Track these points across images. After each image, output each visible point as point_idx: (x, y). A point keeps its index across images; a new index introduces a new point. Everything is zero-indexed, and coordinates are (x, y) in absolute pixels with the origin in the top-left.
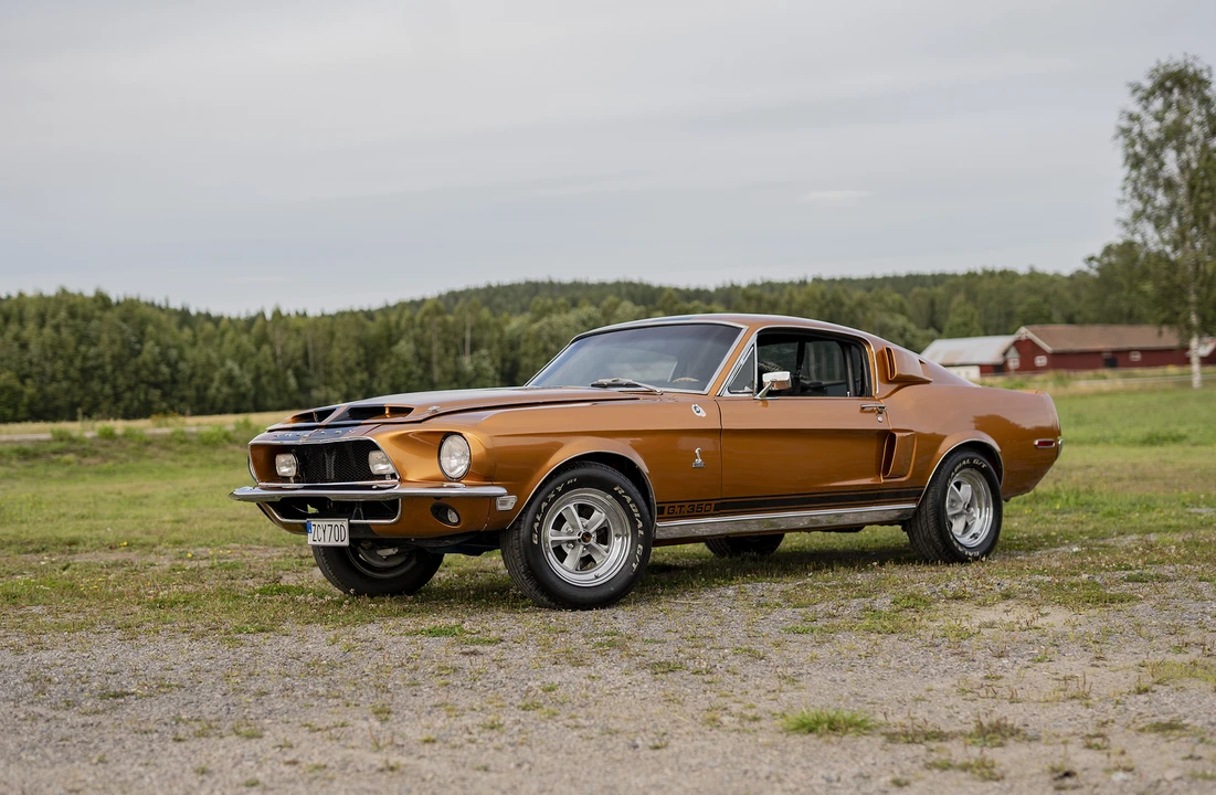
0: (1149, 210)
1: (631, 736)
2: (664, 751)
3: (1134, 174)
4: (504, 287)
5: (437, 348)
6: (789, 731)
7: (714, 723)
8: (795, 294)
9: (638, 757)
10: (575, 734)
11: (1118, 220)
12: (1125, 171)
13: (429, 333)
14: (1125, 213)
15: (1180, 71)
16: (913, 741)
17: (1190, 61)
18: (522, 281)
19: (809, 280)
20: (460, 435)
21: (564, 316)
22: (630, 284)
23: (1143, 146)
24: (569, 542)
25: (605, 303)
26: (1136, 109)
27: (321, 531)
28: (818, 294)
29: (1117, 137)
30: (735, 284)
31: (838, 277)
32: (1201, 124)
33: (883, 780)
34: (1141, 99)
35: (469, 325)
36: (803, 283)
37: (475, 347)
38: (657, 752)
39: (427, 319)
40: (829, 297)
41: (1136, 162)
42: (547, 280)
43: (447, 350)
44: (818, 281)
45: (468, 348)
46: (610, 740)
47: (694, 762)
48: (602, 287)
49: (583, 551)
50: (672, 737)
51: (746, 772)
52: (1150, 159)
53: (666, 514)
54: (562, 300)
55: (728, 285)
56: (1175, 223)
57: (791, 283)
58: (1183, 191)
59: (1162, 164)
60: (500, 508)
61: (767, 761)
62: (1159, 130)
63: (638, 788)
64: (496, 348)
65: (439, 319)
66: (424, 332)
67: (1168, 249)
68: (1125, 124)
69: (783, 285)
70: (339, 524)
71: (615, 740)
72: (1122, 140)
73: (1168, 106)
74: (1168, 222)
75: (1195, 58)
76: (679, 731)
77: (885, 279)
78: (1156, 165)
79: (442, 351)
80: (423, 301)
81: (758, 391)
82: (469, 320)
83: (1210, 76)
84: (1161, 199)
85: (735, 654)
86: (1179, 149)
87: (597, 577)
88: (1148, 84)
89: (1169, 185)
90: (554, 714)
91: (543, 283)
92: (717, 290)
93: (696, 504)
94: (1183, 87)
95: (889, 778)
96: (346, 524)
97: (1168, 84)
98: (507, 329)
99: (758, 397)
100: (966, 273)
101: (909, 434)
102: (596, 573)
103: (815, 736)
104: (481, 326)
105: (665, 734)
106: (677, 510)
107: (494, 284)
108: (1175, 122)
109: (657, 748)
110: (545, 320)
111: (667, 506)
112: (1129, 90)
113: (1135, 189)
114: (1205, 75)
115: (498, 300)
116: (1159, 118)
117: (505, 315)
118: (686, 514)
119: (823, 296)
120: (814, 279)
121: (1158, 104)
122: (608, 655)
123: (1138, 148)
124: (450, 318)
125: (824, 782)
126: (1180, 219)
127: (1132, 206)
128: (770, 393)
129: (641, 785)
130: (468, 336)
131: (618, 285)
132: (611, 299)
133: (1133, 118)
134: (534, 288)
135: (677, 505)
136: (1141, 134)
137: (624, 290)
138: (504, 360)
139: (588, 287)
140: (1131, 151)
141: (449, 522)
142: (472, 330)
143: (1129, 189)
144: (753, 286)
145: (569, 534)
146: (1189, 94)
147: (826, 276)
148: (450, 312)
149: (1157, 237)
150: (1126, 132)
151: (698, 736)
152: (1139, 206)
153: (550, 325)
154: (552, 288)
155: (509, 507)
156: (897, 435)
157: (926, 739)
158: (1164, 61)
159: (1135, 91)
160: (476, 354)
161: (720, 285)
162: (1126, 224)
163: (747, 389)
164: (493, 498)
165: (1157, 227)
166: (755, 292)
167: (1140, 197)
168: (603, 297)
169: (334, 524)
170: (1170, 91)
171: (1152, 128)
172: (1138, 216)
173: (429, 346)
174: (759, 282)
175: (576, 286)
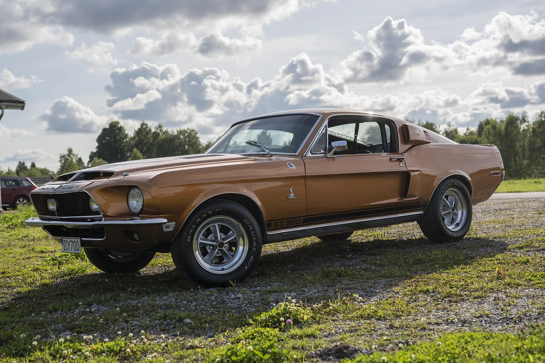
20: (138, 187)
24: (211, 245)
27: (67, 244)
49: (218, 253)
53: (272, 227)
60: (165, 230)
70: (76, 240)
81: (329, 152)
87: (223, 270)
93: (291, 220)
96: (79, 241)
99: (328, 156)
101: (418, 173)
102: (222, 267)
106: (280, 224)
111: (273, 222)
118: (285, 226)
128: (335, 153)
135: (279, 221)
141: (134, 239)
145: (211, 241)
155: (171, 229)
156: (412, 174)
163: (322, 151)
164: (161, 224)
169: (73, 240)
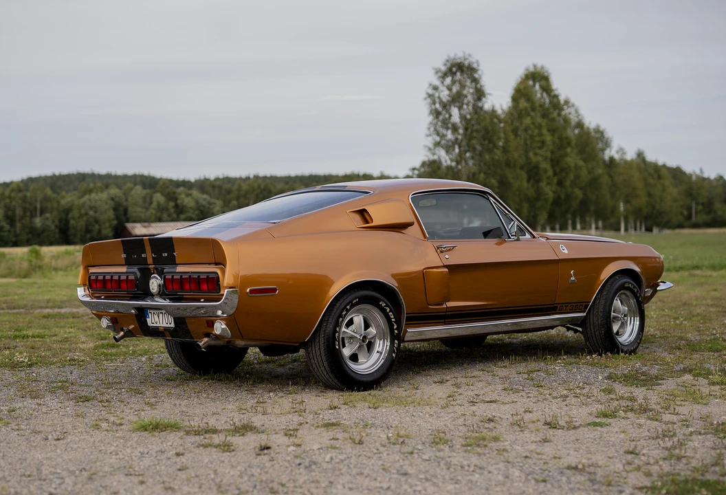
0: (443, 142)
1: (47, 434)
2: (61, 441)
3: (435, 121)
4: (64, 176)
5: (19, 212)
6: (134, 431)
7: (97, 427)
8: (242, 184)
9: (46, 444)
10: (16, 433)
11: (426, 146)
12: (431, 118)
13: (14, 203)
14: (429, 142)
15: (461, 63)
16: (198, 434)
17: (467, 57)
18: (75, 172)
19: (252, 176)
21: (100, 194)
22: (142, 176)
23: (440, 104)
25: (125, 188)
26: (437, 83)
28: (256, 185)
29: (425, 99)
30: (207, 178)
31: (268, 175)
32: (472, 94)
33: (171, 453)
34: (440, 77)
35: (39, 199)
36: (248, 178)
37: (42, 212)
38: (58, 442)
39: (13, 194)
40: (262, 187)
41: (437, 114)
42: (90, 172)
43: (25, 213)
44: (256, 177)
45: (38, 213)
46: (34, 436)
47: (75, 446)
48: (125, 178)
50: (70, 434)
51: (100, 451)
52: (444, 112)
54: (99, 184)
55: (202, 178)
56: (457, 150)
57: (241, 178)
58: (461, 131)
59: (450, 116)
61: (115, 445)
62: (449, 96)
63: (38, 460)
64: (55, 213)
65: (20, 195)
66: (11, 202)
67: (454, 164)
68: (431, 91)
69: (235, 179)
71: (36, 436)
72: (429, 100)
73: (453, 82)
74: (454, 150)
75: (470, 55)
76: (75, 431)
77: (297, 177)
78: (447, 116)
79: (22, 213)
80: (12, 183)
82: (40, 196)
83: (478, 66)
84: (449, 135)
85: (127, 391)
86: (460, 108)
88: (443, 69)
89: (455, 129)
90: (8, 423)
91: (88, 174)
92: (196, 181)
94: (462, 72)
95: (174, 452)
97: (454, 69)
98: (63, 202)
100: (344, 174)
103: (147, 432)
104: (47, 199)
105: (66, 433)
107: (57, 174)
108: (458, 92)
109: (58, 439)
110: (87, 197)
112: (433, 71)
113: (435, 130)
114: (475, 66)
115: (60, 183)
116: (449, 89)
117: (64, 193)
119: (259, 187)
120: (254, 176)
121: (448, 80)
122: (55, 393)
123: (438, 106)
124: (28, 194)
125: (139, 454)
126: (460, 147)
127: (434, 139)
129: (40, 458)
130: (38, 206)
131: (135, 176)
132: (129, 185)
133: (436, 88)
134: (82, 177)
136: (439, 98)
137: (138, 179)
138: (60, 221)
139: (116, 177)
140: (433, 107)
142: (41, 202)
143: (432, 129)
144: (217, 179)
146: (465, 76)
147: (262, 174)
148: (27, 190)
149: (447, 158)
150: (430, 96)
151: (85, 434)
152: (438, 139)
153: (90, 200)
154: (94, 177)
157: (206, 433)
158: (452, 56)
159: (437, 73)
160: (43, 216)
161: (198, 178)
162: (430, 149)
165: (447, 152)
166: (218, 183)
167: (438, 134)
168: (125, 184)
170: (455, 73)
171: (445, 94)
172: (437, 144)
173: (14, 211)
174: (221, 177)
175: (108, 176)
